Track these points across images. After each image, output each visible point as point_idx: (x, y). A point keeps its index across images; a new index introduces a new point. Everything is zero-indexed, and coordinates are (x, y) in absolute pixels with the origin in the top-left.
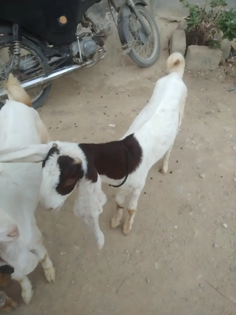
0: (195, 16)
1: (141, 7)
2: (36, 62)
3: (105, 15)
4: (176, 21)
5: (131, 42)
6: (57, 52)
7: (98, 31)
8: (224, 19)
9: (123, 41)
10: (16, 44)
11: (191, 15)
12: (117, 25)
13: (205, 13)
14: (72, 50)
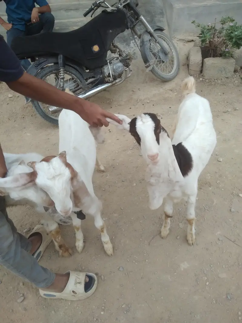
0: (206, 33)
1: (159, 32)
2: (76, 84)
3: (130, 44)
4: (193, 41)
5: (153, 61)
6: (92, 74)
7: (125, 55)
8: (230, 32)
9: (146, 61)
10: (61, 70)
11: (203, 32)
12: (139, 48)
13: (216, 30)
14: (104, 72)
